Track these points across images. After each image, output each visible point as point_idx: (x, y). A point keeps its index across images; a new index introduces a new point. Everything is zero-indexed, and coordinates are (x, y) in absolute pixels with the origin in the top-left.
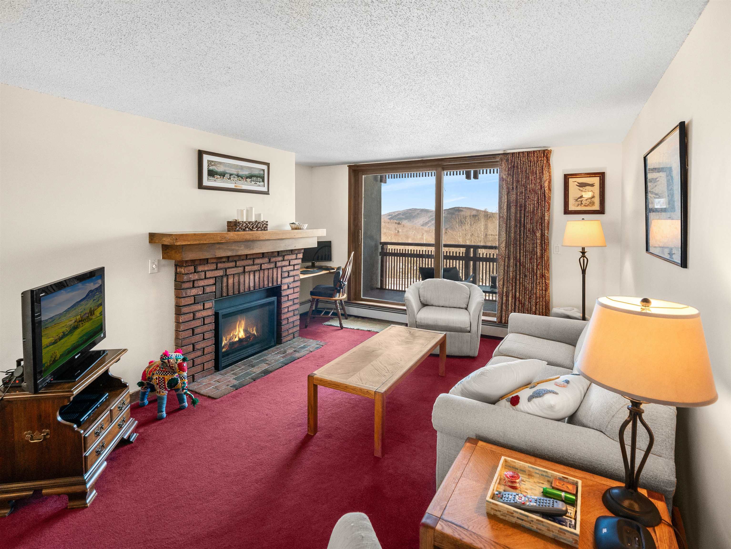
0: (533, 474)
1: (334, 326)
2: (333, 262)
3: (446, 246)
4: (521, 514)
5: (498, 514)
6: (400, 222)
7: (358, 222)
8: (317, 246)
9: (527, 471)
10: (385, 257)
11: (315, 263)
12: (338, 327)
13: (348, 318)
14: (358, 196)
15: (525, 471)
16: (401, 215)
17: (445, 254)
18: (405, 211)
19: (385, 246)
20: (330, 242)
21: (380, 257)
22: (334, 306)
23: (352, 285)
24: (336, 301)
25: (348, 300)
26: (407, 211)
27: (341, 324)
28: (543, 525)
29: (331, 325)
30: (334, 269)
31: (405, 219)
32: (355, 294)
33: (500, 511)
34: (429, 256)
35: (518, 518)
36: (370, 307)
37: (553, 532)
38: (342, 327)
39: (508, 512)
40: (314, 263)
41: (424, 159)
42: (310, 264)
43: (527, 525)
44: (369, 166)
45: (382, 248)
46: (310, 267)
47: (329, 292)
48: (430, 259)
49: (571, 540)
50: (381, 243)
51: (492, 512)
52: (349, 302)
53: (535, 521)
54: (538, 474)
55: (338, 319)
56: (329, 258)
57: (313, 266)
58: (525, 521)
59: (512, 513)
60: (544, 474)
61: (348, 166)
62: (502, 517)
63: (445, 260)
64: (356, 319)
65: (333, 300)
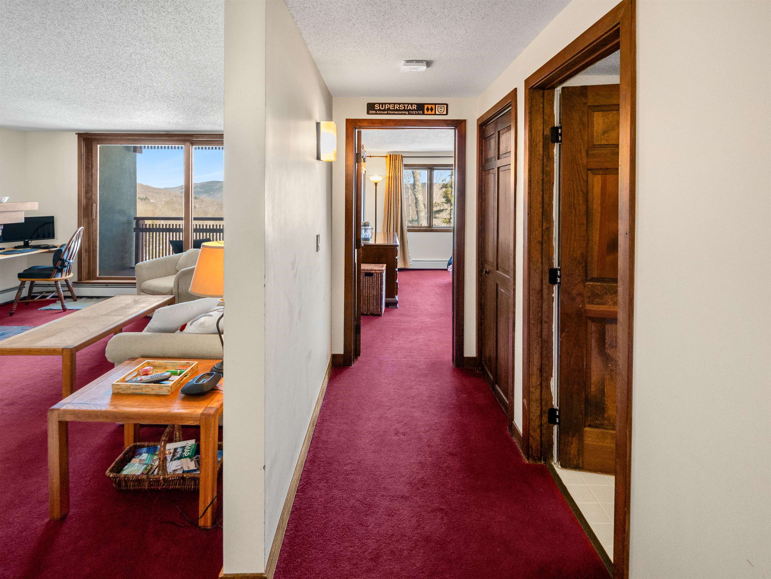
0: (168, 367)
1: (55, 310)
2: (57, 239)
3: (195, 219)
4: (135, 385)
5: (120, 391)
6: (198, 197)
7: (92, 194)
8: (24, 222)
9: (163, 366)
10: (141, 233)
11: (30, 242)
12: (60, 310)
13: (78, 300)
14: (92, 166)
15: (162, 366)
16: (198, 188)
17: (195, 228)
18: (204, 184)
19: (141, 222)
20: (53, 217)
21: (135, 233)
22: (54, 289)
23: (85, 264)
24: (56, 282)
25: (78, 280)
26: (206, 184)
27: (63, 306)
28: (149, 388)
29: (50, 309)
30: (56, 247)
31: (204, 193)
32: (89, 273)
33: (121, 388)
34: (178, 230)
35: (133, 389)
36: (107, 285)
37: (155, 390)
38: (64, 310)
39: (127, 387)
40: (28, 242)
41: (169, 133)
42: (21, 243)
43: (139, 391)
44: (106, 135)
45: (137, 224)
46: (23, 247)
47: (47, 272)
48: (178, 233)
49: (166, 391)
50: (136, 218)
51: (116, 391)
52: (79, 282)
53: (144, 386)
54: (170, 365)
55: (60, 302)
56: (51, 235)
57: (26, 245)
58: (138, 389)
59: (130, 387)
60: (175, 364)
61: (76, 134)
62: (122, 392)
63: (195, 233)
64: (89, 299)
65: (52, 280)
